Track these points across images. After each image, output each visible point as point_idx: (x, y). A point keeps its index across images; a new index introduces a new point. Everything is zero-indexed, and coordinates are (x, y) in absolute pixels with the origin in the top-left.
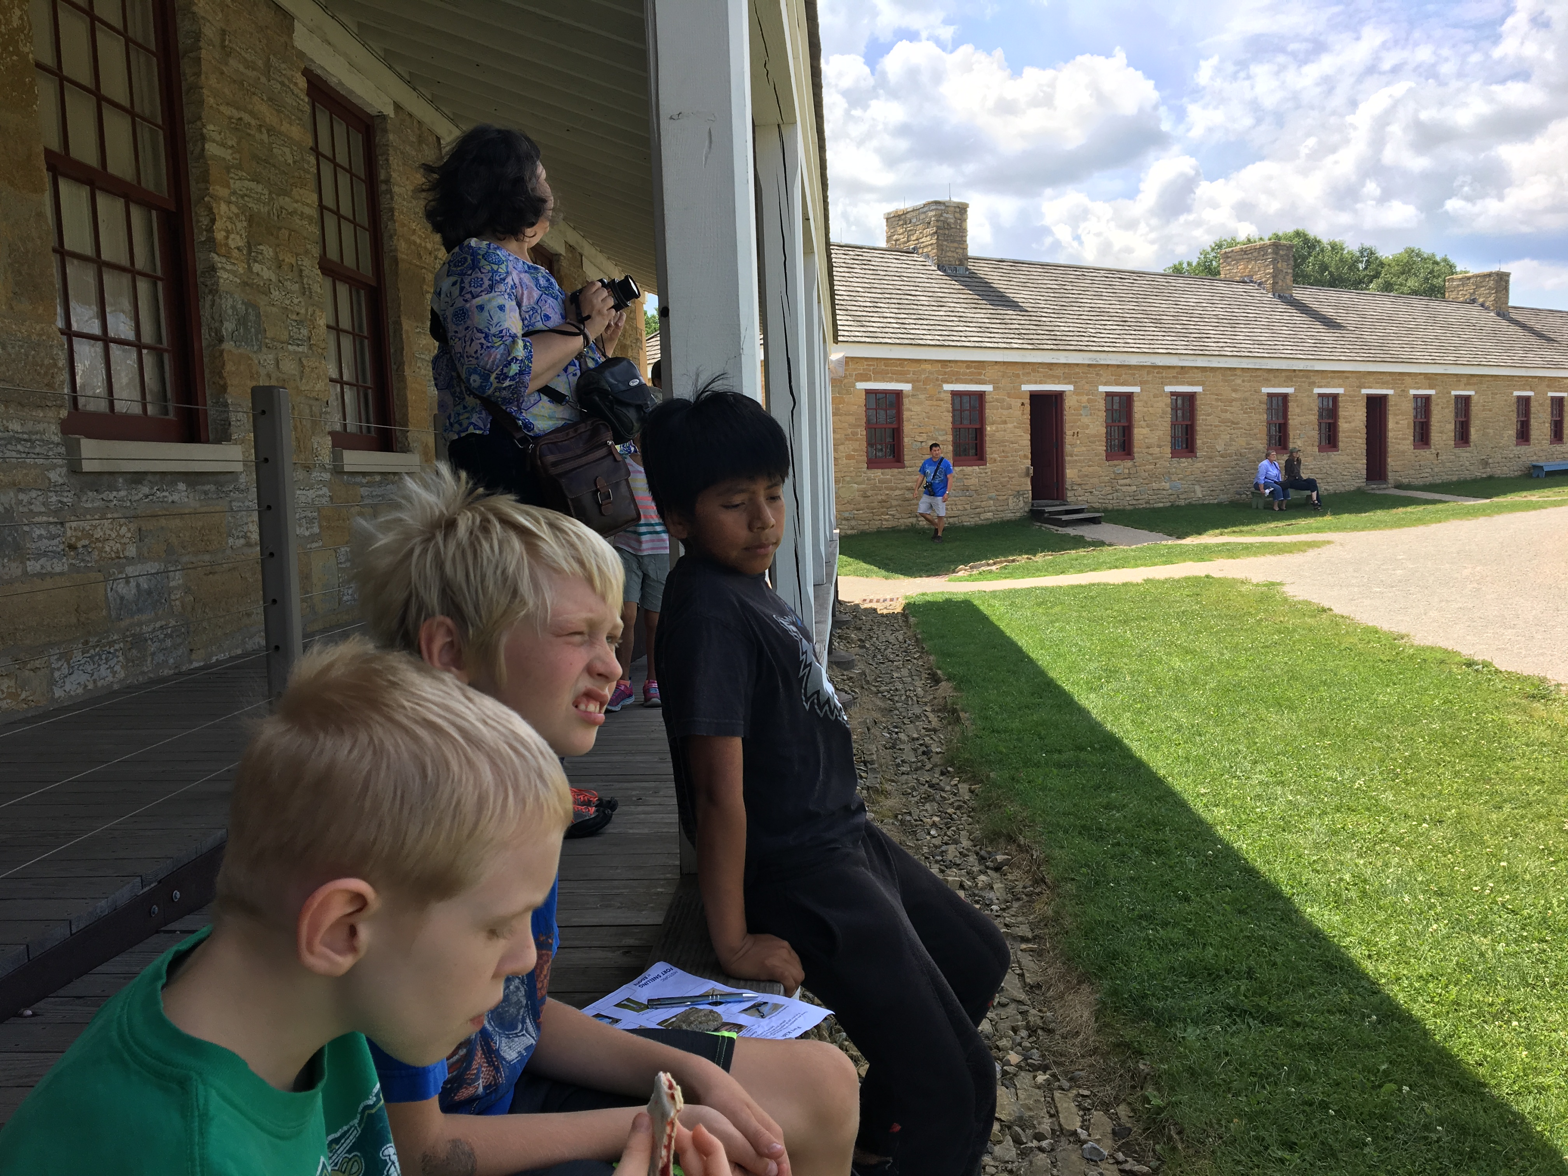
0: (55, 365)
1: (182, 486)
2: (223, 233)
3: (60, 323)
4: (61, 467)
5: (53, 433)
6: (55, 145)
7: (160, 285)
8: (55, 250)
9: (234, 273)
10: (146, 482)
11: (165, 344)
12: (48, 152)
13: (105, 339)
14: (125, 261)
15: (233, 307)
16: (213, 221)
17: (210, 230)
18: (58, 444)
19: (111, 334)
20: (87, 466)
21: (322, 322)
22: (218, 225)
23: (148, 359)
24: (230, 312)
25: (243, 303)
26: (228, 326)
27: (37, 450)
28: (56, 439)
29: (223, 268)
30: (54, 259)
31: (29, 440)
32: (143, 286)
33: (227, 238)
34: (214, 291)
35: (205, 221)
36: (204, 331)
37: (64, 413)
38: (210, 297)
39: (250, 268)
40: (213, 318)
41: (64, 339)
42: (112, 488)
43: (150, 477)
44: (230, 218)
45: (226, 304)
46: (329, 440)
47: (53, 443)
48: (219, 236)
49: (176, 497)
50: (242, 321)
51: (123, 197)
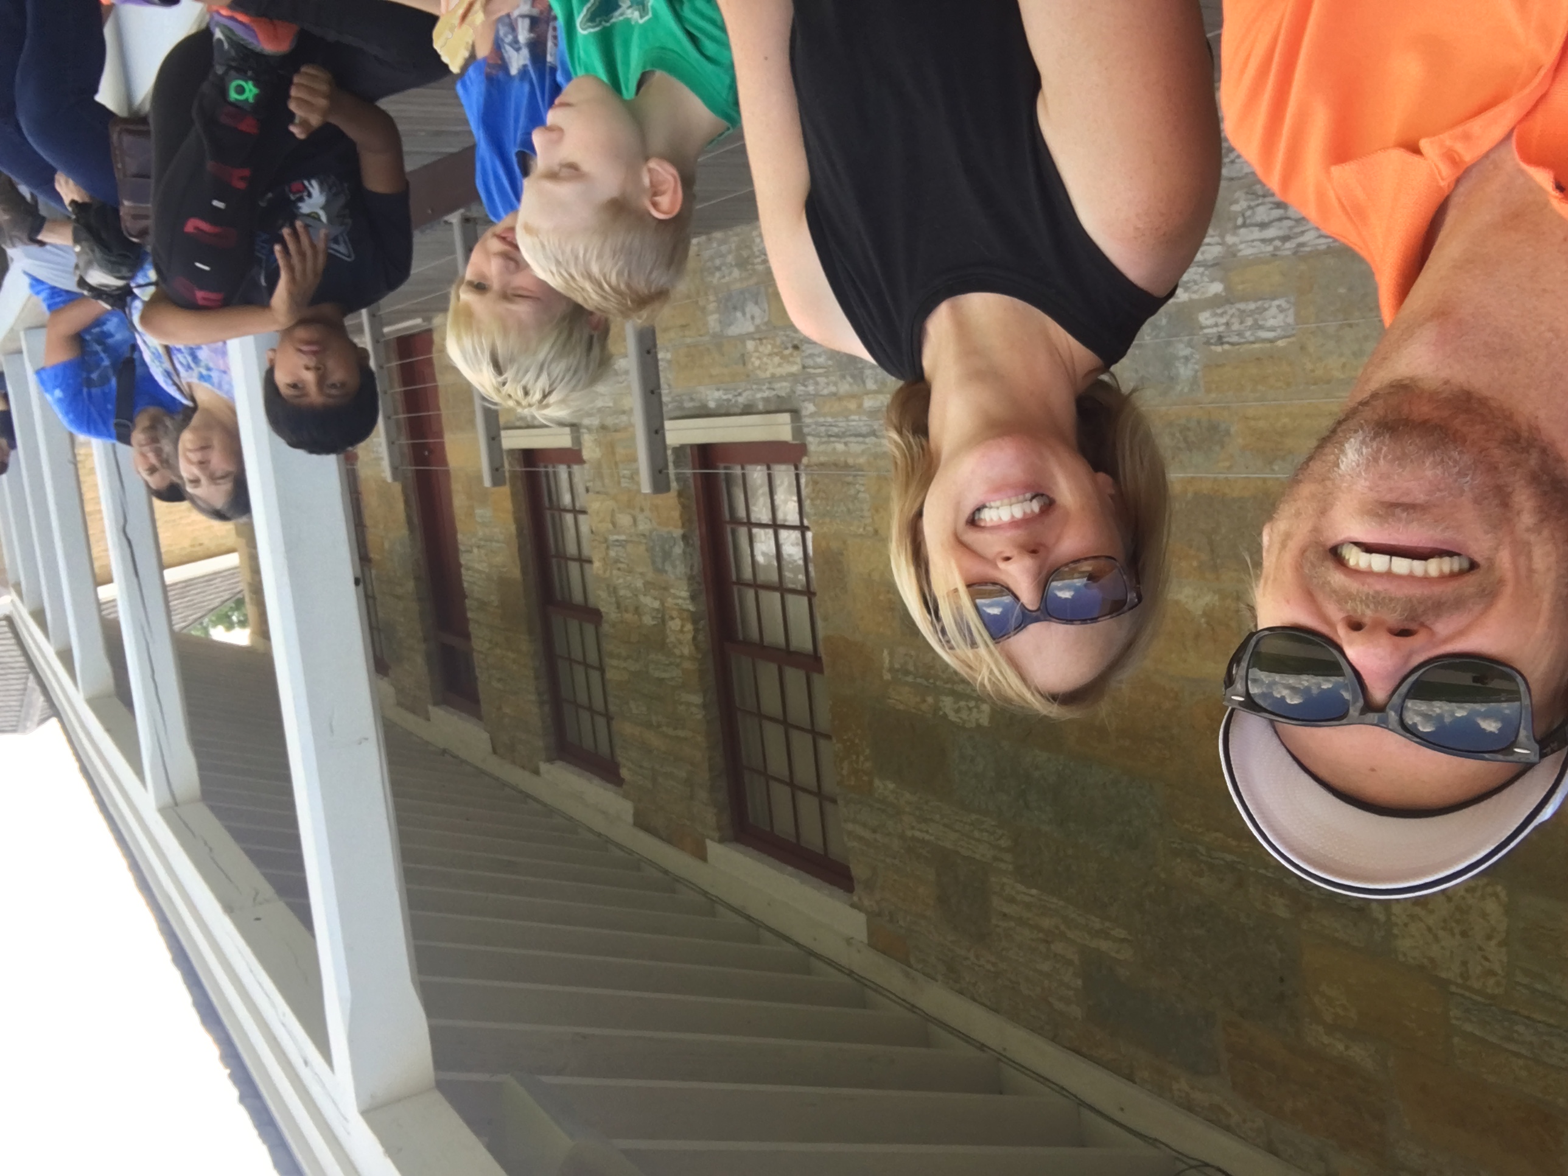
0: (812, 500)
1: (712, 405)
2: (685, 629)
3: (809, 535)
4: (806, 416)
5: (813, 444)
6: (815, 677)
7: (734, 578)
8: (814, 594)
9: (676, 597)
10: (741, 406)
11: (728, 528)
12: (821, 671)
13: (776, 526)
14: (763, 594)
15: (674, 567)
16: (694, 638)
17: (696, 630)
18: (809, 434)
19: (770, 532)
20: (786, 417)
21: (597, 564)
22: (690, 636)
23: (741, 513)
24: (678, 562)
25: (666, 572)
26: (678, 550)
27: (823, 429)
28: (810, 439)
29: (684, 599)
30: (814, 586)
31: (830, 436)
32: (747, 574)
33: (683, 626)
34: (691, 578)
35: (701, 637)
36: (698, 543)
37: (805, 460)
38: (694, 573)
39: (662, 603)
40: (691, 555)
41: (806, 522)
42: (766, 400)
43: (738, 410)
44: (681, 643)
45: (681, 569)
46: (586, 455)
47: (813, 435)
48: (689, 627)
49: (717, 394)
50: (667, 555)
51: (764, 646)
